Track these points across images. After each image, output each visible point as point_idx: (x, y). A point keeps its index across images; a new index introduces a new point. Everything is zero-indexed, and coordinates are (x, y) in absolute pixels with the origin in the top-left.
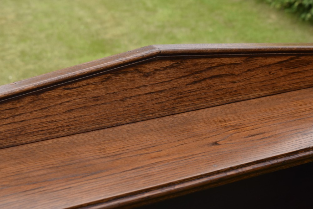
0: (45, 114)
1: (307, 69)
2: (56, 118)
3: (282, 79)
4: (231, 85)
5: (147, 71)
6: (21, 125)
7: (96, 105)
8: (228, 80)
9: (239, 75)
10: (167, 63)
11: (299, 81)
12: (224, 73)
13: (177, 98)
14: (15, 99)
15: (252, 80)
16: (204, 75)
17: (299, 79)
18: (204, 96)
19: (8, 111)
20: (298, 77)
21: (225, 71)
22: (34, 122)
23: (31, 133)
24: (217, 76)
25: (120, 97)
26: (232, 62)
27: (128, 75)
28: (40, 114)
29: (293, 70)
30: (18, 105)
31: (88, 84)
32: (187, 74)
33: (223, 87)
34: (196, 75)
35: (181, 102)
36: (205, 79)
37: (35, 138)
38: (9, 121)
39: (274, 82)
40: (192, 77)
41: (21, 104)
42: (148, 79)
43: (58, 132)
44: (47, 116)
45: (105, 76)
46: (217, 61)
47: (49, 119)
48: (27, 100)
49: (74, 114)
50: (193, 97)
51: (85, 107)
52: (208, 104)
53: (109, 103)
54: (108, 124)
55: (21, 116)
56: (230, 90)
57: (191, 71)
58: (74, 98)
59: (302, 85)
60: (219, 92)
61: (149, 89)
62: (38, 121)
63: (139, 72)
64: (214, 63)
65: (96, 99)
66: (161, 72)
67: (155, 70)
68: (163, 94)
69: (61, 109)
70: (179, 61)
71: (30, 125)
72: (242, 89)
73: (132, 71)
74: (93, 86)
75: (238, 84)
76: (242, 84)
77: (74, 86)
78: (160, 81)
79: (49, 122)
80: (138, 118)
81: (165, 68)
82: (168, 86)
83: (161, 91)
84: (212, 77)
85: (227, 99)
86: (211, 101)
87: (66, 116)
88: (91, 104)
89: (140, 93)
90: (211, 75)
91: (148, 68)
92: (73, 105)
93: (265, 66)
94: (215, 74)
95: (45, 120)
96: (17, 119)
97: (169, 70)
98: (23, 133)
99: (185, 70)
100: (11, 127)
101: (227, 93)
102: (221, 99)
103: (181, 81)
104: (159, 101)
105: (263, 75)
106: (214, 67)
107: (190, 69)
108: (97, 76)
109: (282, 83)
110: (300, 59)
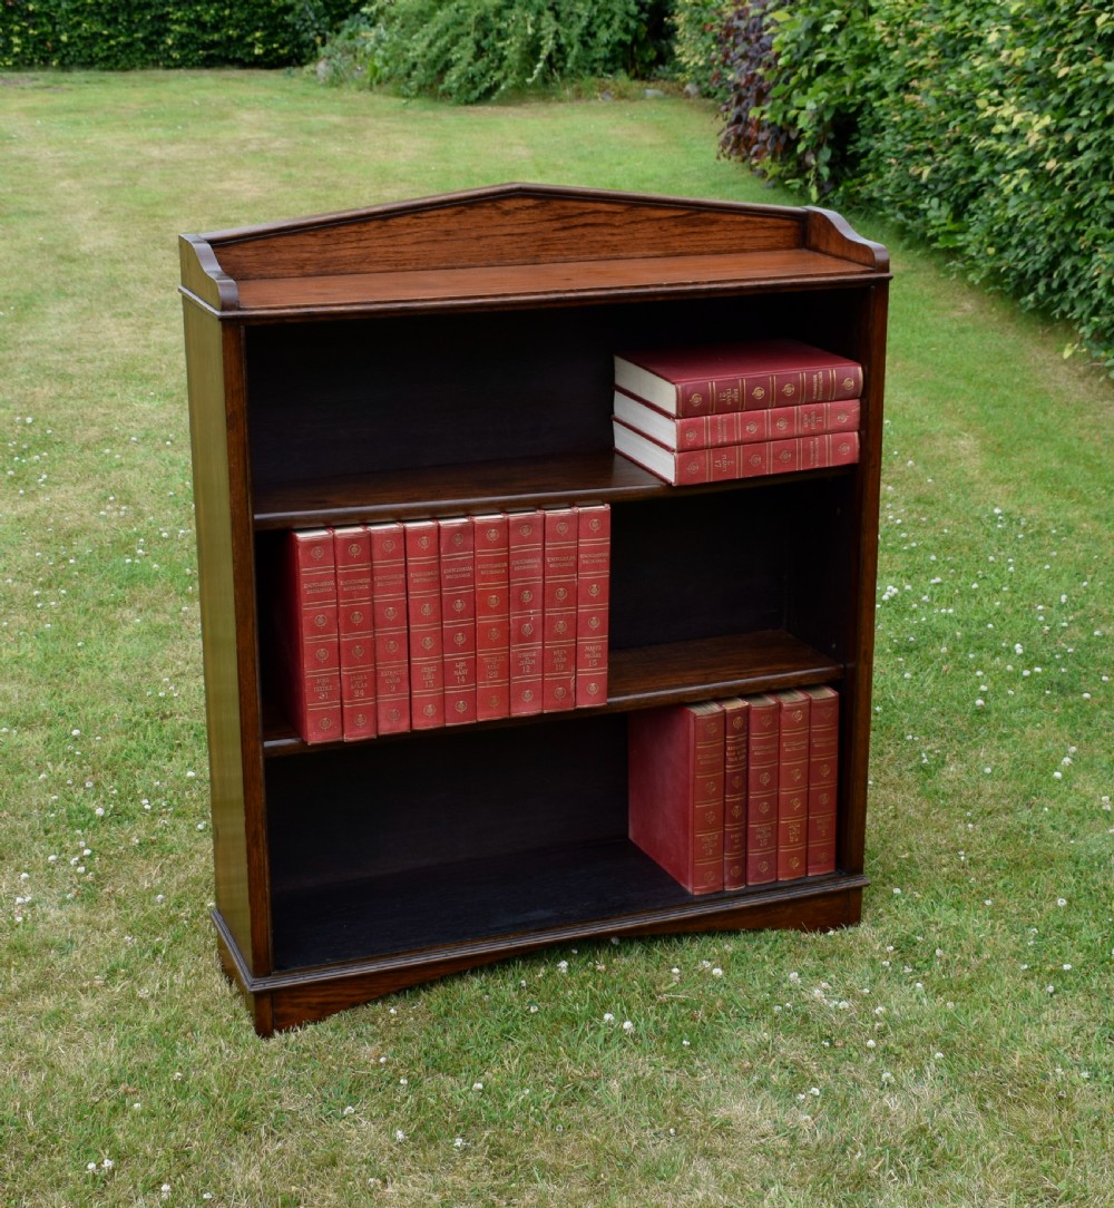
0: (392, 243)
2: (404, 249)
3: (678, 238)
4: (609, 238)
5: (506, 208)
6: (366, 251)
7: (448, 240)
8: (606, 230)
9: (619, 226)
10: (530, 202)
12: (601, 222)
13: (543, 245)
14: (361, 222)
15: (637, 235)
16: (575, 221)
17: (700, 241)
18: (575, 246)
19: (354, 234)
20: (700, 238)
21: (601, 219)
22: (379, 249)
23: (376, 262)
24: (592, 225)
25: (474, 234)
26: (611, 210)
27: (484, 211)
28: (388, 242)
29: (691, 230)
30: (364, 229)
31: (439, 216)
32: (554, 218)
33: (599, 238)
34: (566, 220)
35: (547, 250)
36: (576, 226)
37: (379, 268)
38: (354, 245)
39: (665, 240)
40: (561, 221)
41: (367, 228)
42: (507, 218)
43: (404, 265)
44: (393, 246)
45: (459, 209)
46: (591, 206)
47: (396, 249)
48: (374, 224)
49: (423, 247)
50: (561, 247)
51: (435, 241)
52: (581, 257)
53: (462, 240)
54: (460, 264)
55: (367, 242)
56: (608, 244)
57: (559, 215)
58: (423, 228)
59: (706, 249)
60: (594, 244)
61: (507, 230)
62: (384, 249)
63: (499, 208)
64: (587, 209)
65: (447, 233)
66: (524, 212)
67: (517, 209)
68: (523, 238)
69: (409, 239)
70: (544, 201)
71: (376, 253)
72: (624, 245)
73: (488, 207)
74: (446, 218)
75: (619, 237)
76: (624, 237)
77: (424, 215)
78: (522, 222)
79: (396, 252)
80: (496, 262)
81: (528, 208)
82: (531, 229)
83: (523, 234)
84: (585, 225)
85: (603, 254)
86: (584, 253)
87: (415, 248)
88: (442, 238)
89: (498, 233)
90: (584, 223)
91: (509, 205)
92: (422, 236)
93: (654, 219)
94: (589, 222)
95: (391, 249)
96: (362, 244)
97: (532, 211)
98: (368, 260)
99: (551, 213)
100: (355, 252)
101: (604, 246)
102: (597, 252)
103: (547, 224)
104: (519, 245)
105: (648, 231)
106: (589, 213)
107: (558, 212)
108: (449, 207)
109: (677, 244)
110: (702, 216)
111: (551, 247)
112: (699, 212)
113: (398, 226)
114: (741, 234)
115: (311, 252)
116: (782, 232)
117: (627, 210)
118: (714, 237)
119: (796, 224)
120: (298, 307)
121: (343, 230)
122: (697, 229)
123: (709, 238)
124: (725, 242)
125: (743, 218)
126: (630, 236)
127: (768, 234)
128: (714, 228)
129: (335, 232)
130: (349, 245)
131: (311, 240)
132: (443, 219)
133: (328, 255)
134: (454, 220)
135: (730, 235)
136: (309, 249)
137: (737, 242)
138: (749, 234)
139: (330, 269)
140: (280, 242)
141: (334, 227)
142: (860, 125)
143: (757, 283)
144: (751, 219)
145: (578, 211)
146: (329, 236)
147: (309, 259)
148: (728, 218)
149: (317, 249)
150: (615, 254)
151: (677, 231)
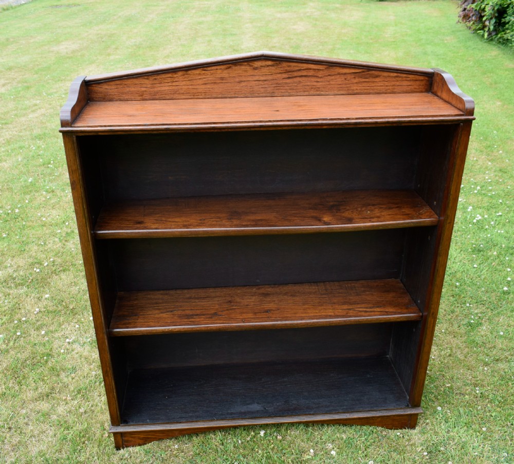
0: (191, 83)
1: (376, 80)
2: (197, 87)
3: (355, 85)
4: (315, 84)
5: (256, 66)
6: (176, 88)
7: (222, 83)
8: (313, 79)
9: (321, 77)
10: (270, 63)
11: (368, 88)
12: (311, 74)
13: (276, 87)
14: (174, 72)
15: (331, 82)
16: (296, 74)
17: (369, 86)
18: (295, 88)
19: (169, 79)
20: (368, 85)
22: (184, 87)
23: (182, 93)
24: (305, 76)
25: (237, 80)
26: (317, 68)
27: (243, 67)
28: (188, 83)
30: (175, 76)
31: (217, 69)
32: (283, 72)
33: (309, 84)
34: (290, 73)
35: (279, 89)
36: (295, 77)
37: (184, 97)
38: (170, 84)
39: (348, 86)
40: (287, 74)
41: (177, 75)
42: (256, 71)
43: (199, 95)
44: (191, 85)
45: (228, 66)
46: (305, 66)
47: (193, 87)
48: (180, 73)
49: (209, 87)
50: (287, 88)
51: (215, 83)
52: (298, 94)
53: (230, 83)
54: (229, 96)
55: (177, 83)
56: (314, 87)
57: (286, 70)
58: (208, 76)
59: (371, 91)
60: (307, 87)
61: (256, 78)
62: (186, 87)
63: (251, 66)
64: (303, 67)
65: (222, 79)
66: (266, 68)
67: (261, 66)
68: (265, 83)
69: (200, 82)
70: (278, 62)
71: (182, 89)
72: (324, 88)
73: (245, 65)
74: (220, 71)
75: (321, 83)
76: (323, 84)
77: (209, 69)
78: (264, 74)
79: (193, 89)
80: (249, 95)
81: (268, 66)
82: (270, 77)
83: (265, 80)
85: (311, 93)
86: (300, 92)
87: (203, 87)
88: (219, 82)
89: (251, 79)
90: (300, 75)
91: (257, 64)
92: (208, 80)
93: (342, 74)
94: (303, 74)
95: (190, 87)
96: (174, 84)
97: (271, 68)
98: (178, 92)
99: (282, 69)
100: (171, 88)
101: (312, 88)
102: (307, 91)
103: (279, 75)
104: (263, 86)
105: (340, 80)
106: (303, 70)
107: (286, 69)
108: (223, 65)
109: (355, 88)
110: (370, 72)
111: (282, 88)
112: (369, 70)
113: (194, 75)
114: (393, 83)
115: (146, 88)
116: (418, 83)
117: (326, 68)
118: (377, 85)
119: (427, 78)
120: (105, 126)
121: (163, 76)
122: (367, 80)
123: (373, 85)
124: (383, 87)
125: (395, 74)
126: (328, 83)
127: (409, 83)
128: (377, 80)
129: (158, 77)
130: (167, 84)
131: (146, 81)
132: (219, 71)
133: (156, 89)
134: (225, 71)
135: (387, 84)
136: (145, 86)
137: (391, 87)
138: (398, 83)
139: (157, 97)
140: (129, 82)
141: (158, 74)
142: (508, 12)
143: (387, 120)
144: (399, 75)
145: (297, 69)
146: (155, 79)
147: (146, 91)
148: (386, 74)
149: (149, 86)
150: (318, 93)
151: (355, 81)
